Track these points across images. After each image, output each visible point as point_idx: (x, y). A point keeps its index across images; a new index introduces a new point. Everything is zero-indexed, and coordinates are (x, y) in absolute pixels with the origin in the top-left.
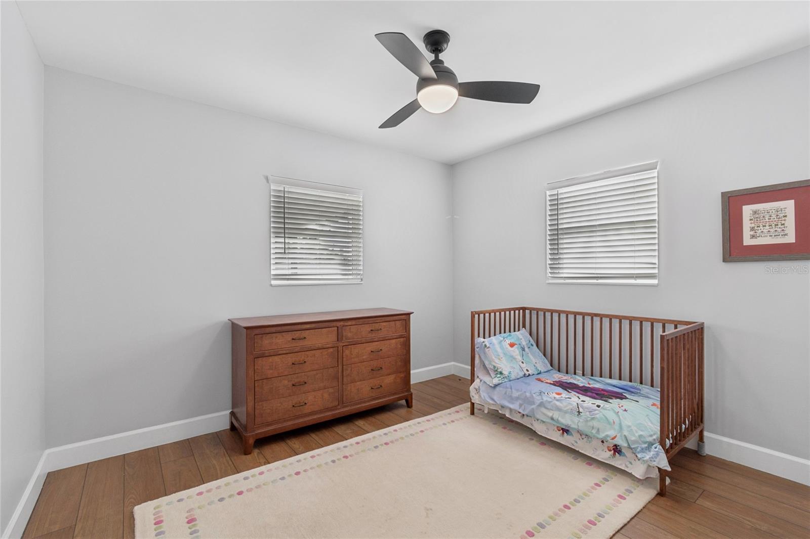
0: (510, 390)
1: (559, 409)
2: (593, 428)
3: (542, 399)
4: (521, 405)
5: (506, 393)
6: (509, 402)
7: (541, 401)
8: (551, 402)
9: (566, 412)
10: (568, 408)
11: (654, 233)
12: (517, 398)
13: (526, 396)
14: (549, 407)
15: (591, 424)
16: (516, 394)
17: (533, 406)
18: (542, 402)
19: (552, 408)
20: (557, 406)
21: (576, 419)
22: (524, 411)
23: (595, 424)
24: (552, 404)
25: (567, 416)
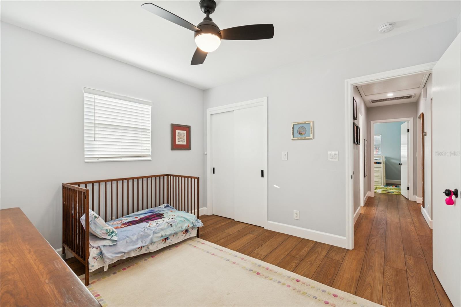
0: (128, 238)
1: (162, 230)
2: (179, 227)
3: (152, 230)
4: (142, 242)
5: (127, 242)
6: (133, 245)
7: (152, 231)
8: (157, 228)
9: (166, 229)
10: (166, 226)
11: (149, 135)
12: (137, 239)
13: (141, 235)
14: (158, 232)
15: (178, 227)
16: (134, 238)
17: (150, 237)
18: (154, 232)
19: (159, 231)
20: (161, 228)
21: (172, 228)
22: (145, 244)
23: (179, 225)
24: (157, 229)
25: (168, 230)
